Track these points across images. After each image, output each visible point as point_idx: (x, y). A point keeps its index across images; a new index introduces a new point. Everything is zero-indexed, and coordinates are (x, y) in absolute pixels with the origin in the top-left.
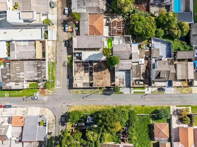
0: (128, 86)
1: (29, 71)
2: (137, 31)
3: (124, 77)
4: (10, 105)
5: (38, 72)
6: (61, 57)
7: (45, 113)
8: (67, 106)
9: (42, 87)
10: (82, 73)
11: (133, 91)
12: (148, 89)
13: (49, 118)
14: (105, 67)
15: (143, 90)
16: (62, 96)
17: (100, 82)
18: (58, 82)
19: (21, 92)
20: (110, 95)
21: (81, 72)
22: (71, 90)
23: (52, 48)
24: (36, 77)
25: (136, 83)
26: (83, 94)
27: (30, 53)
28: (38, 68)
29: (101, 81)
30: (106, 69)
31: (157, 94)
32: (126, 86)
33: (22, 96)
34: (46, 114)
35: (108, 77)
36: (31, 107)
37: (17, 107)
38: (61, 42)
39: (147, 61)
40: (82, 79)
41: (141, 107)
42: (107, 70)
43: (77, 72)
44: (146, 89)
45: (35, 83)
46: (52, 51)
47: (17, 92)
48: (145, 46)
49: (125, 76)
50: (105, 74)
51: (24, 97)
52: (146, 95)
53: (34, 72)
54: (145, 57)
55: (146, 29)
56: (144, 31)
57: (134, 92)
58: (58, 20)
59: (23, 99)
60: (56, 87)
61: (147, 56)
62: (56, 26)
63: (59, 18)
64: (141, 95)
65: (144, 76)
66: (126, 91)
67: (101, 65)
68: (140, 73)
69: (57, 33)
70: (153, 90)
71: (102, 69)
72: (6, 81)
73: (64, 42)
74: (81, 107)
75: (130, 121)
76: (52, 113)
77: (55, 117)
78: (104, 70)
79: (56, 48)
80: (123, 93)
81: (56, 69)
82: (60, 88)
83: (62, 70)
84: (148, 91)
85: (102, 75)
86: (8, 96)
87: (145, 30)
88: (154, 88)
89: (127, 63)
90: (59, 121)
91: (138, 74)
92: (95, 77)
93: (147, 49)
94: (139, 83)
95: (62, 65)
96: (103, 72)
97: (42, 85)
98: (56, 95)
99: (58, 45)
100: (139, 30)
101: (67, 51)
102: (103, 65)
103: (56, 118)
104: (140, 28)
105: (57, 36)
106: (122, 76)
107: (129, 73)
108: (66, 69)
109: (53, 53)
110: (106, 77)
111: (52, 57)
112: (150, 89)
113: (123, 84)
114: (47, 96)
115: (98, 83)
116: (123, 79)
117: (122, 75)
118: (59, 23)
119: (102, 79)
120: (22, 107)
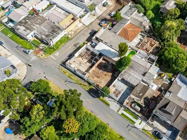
0: (121, 102)
1: (45, 28)
2: (167, 55)
3: (122, 90)
4: (2, 43)
5: (50, 34)
6: (79, 38)
7: (20, 68)
8: (45, 77)
9: (41, 48)
10: (85, 61)
11: (122, 111)
12: (141, 122)
13: (19, 75)
14: (111, 69)
15: (134, 120)
16: (50, 66)
17: (94, 79)
18: (57, 54)
19: (21, 40)
20: (94, 97)
21: (84, 59)
22: (62, 67)
23: (78, 29)
24: (45, 35)
25: (131, 105)
26: (68, 78)
27: (59, 18)
28: (53, 31)
29: (96, 79)
30: (110, 72)
31: (149, 137)
32: (118, 101)
33: (18, 44)
34: (20, 70)
35: (105, 80)
36: (16, 56)
37: (5, 48)
38: (89, 29)
39: (160, 93)
40: (80, 64)
41: (119, 137)
42: (110, 74)
43: (82, 57)
44: (139, 121)
45: (39, 42)
46: (76, 30)
47: (19, 38)
48: (166, 78)
49: (124, 91)
50: (105, 75)
51: (20, 46)
52: (135, 127)
53: (47, 31)
54: (160, 88)
55: (178, 57)
56: (174, 58)
57: (122, 114)
58: (101, 15)
59: (17, 46)
60: (52, 56)
61: (163, 88)
62: (96, 18)
63: (103, 15)
64: (128, 123)
65: (146, 101)
66: (114, 106)
67: (108, 66)
68: (143, 95)
69: (92, 22)
70: (146, 129)
71: (106, 69)
72: (21, 24)
73: (91, 30)
74: (55, 87)
75: (93, 133)
76: (26, 73)
77: (25, 78)
78: (107, 72)
79: (82, 30)
80: (109, 105)
81: (66, 44)
82: (55, 59)
83: (70, 48)
84: (140, 124)
85: (101, 74)
86: (9, 37)
87: (176, 57)
88: (150, 127)
89: (136, 76)
90: (24, 84)
91: (140, 95)
92: (94, 72)
93: (167, 81)
94: (135, 106)
95: (74, 44)
96: (105, 73)
97: (43, 47)
98: (45, 61)
99: (85, 29)
100: (170, 54)
101: (88, 37)
102: (110, 67)
103: (24, 80)
104: (171, 52)
105: (91, 24)
106: (121, 89)
107: (130, 91)
108: (74, 49)
109: (75, 32)
110: (104, 78)
111: (72, 34)
112: (144, 123)
113: (117, 96)
114: (37, 58)
115: (92, 78)
116: (120, 92)
117: (122, 87)
118: (100, 17)
119: (99, 77)
120: (9, 51)
